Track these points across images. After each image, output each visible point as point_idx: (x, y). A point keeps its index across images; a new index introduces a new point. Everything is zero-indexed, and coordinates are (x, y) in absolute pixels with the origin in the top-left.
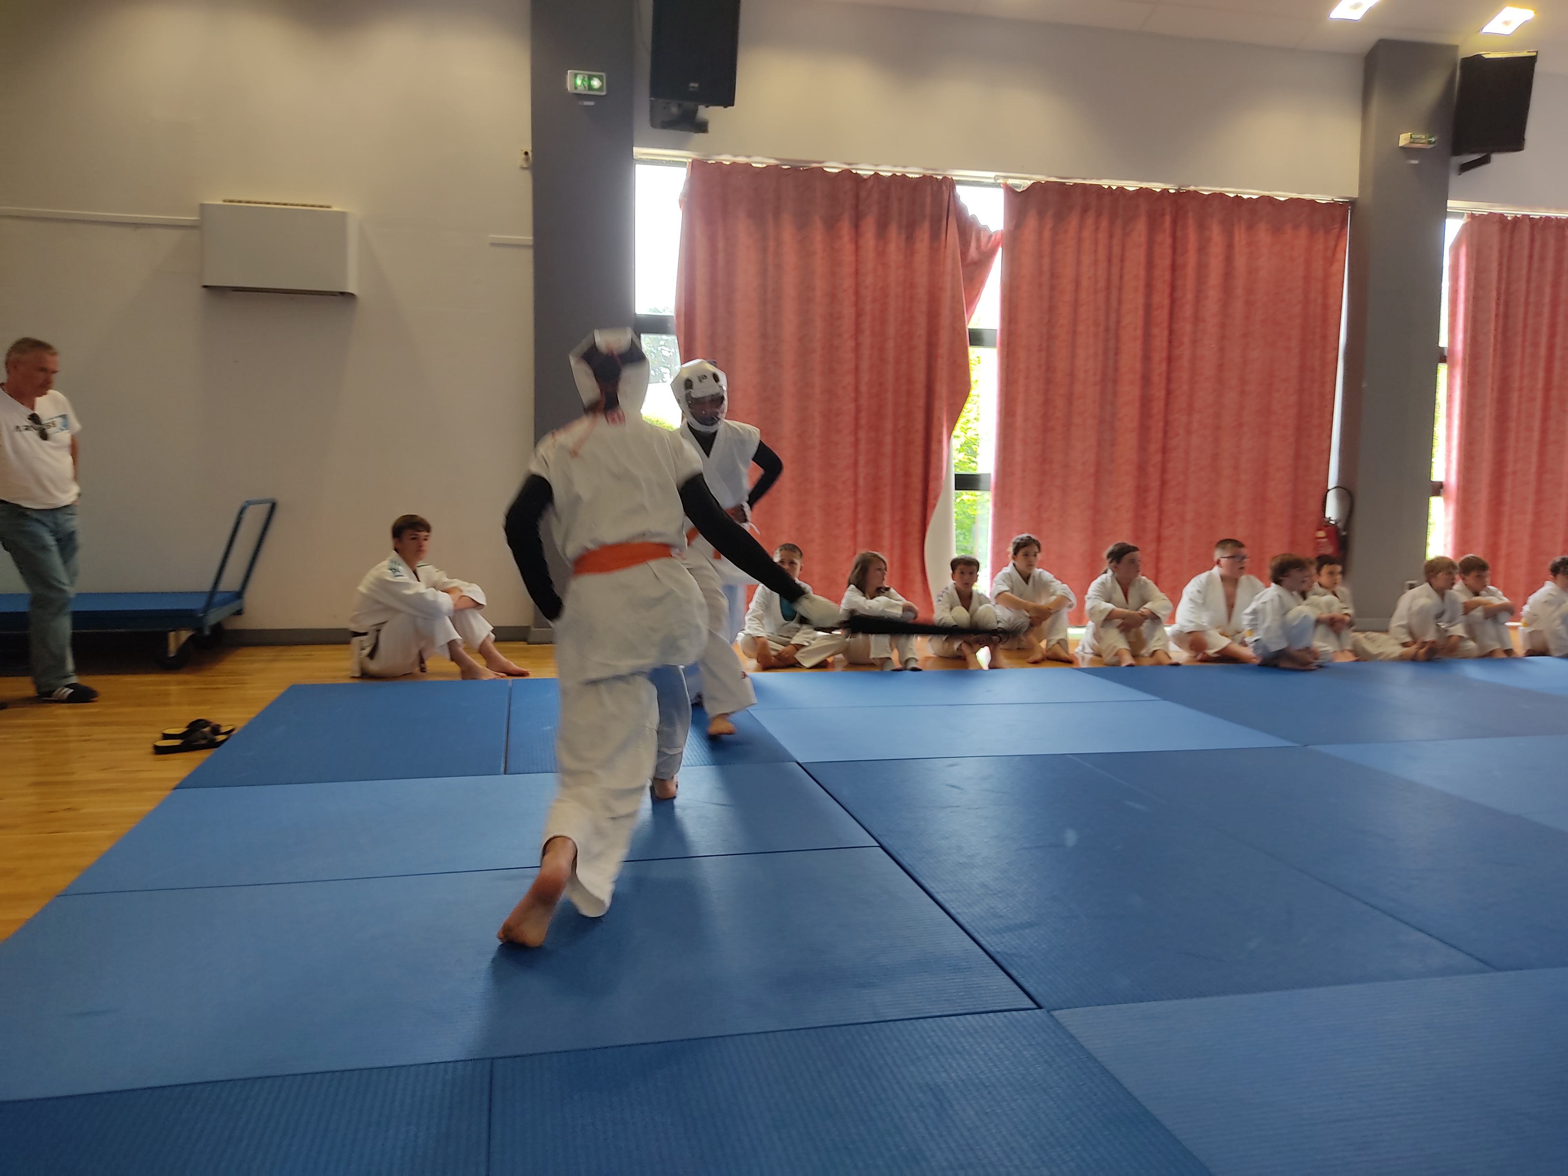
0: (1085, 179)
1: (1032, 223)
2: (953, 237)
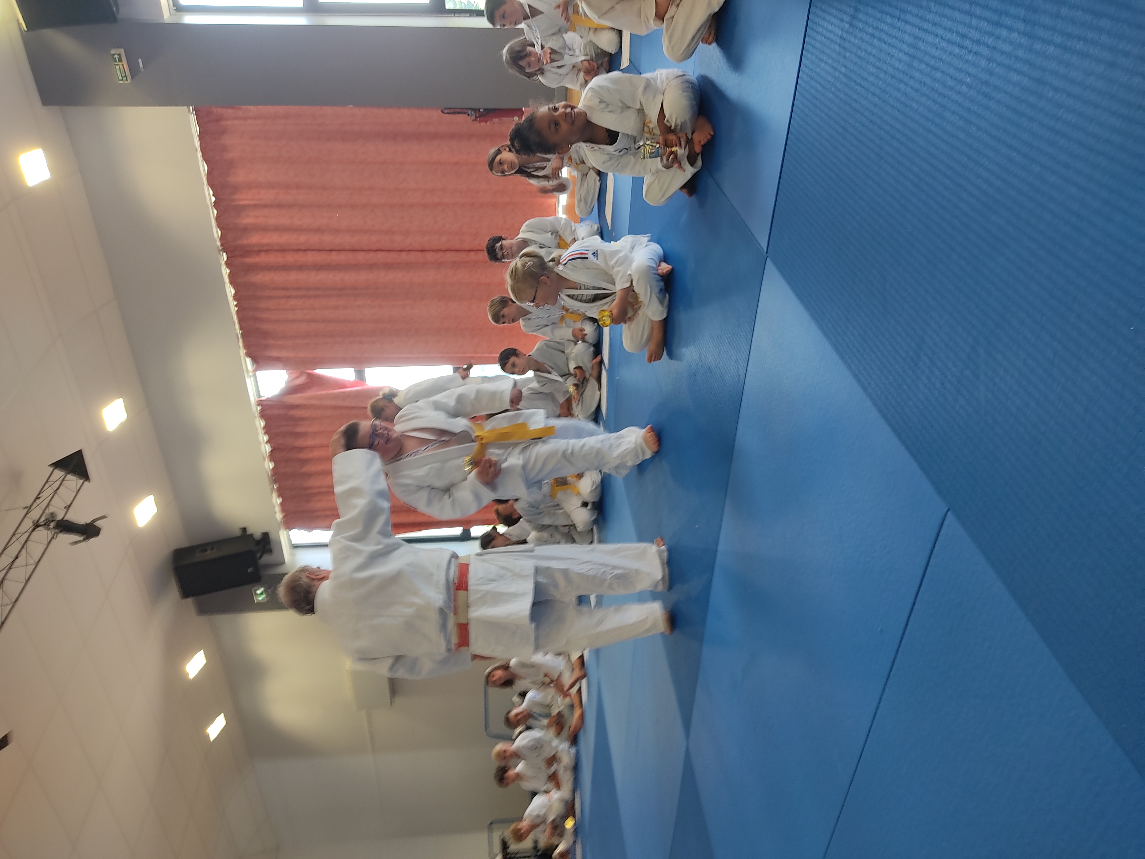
0: (234, 323)
1: (275, 353)
2: (296, 399)
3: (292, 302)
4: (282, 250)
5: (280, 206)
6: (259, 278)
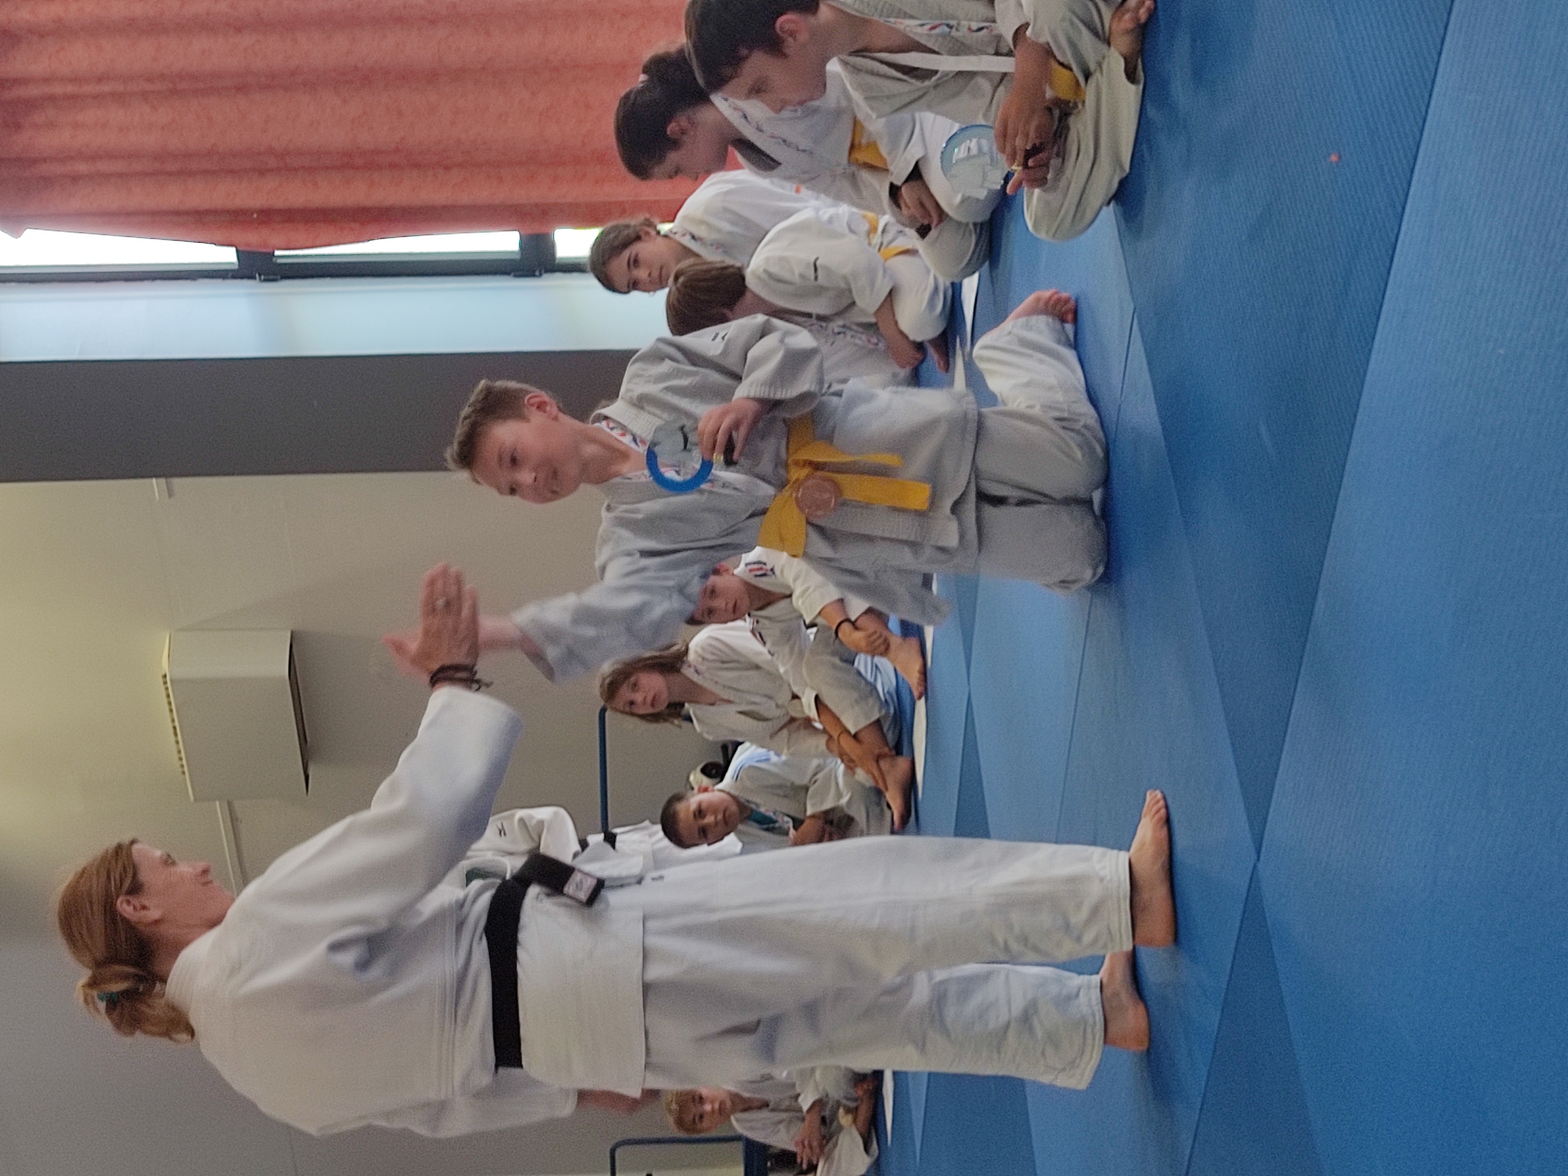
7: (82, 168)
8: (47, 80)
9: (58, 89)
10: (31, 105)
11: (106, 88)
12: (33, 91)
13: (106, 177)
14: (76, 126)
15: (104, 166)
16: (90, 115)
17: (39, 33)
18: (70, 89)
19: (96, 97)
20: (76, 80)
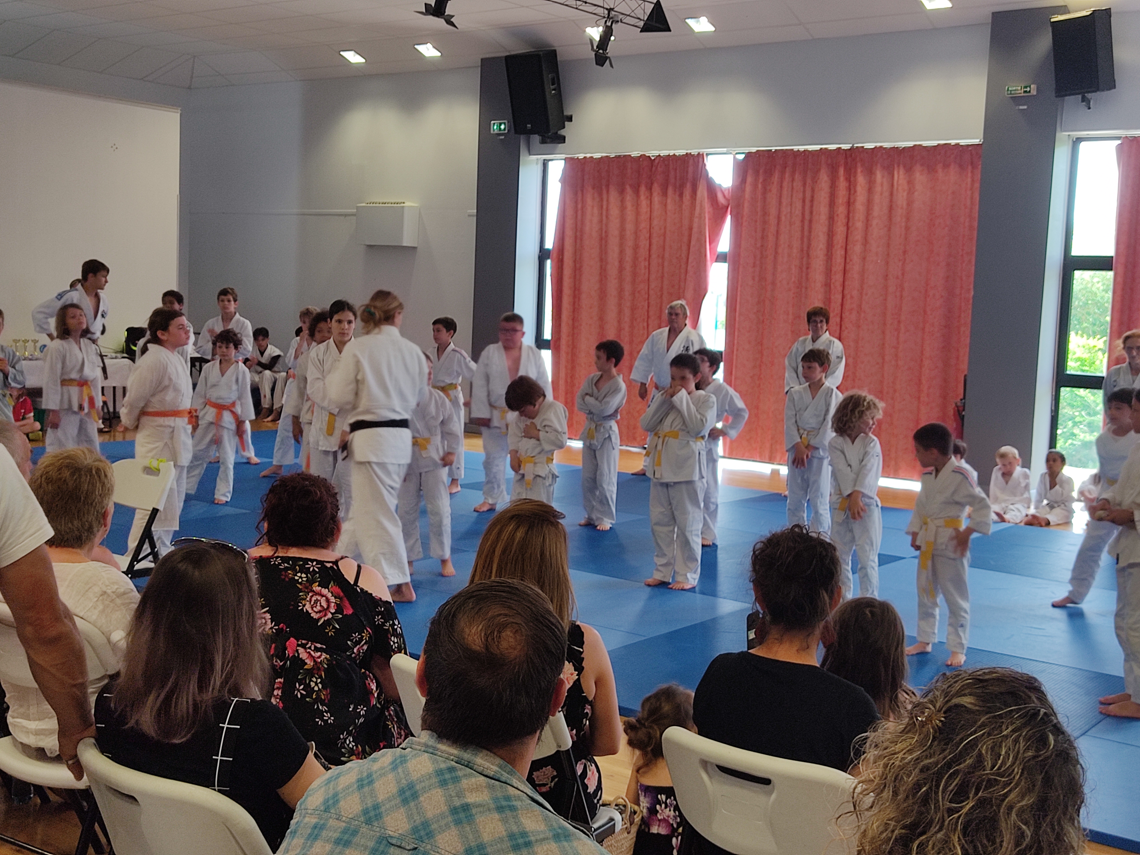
1: (749, 179)
2: (702, 192)
3: (798, 205)
4: (849, 204)
5: (891, 208)
6: (824, 178)
7: (580, 206)
8: (608, 201)
9: (605, 203)
10: (600, 195)
11: (604, 218)
12: (605, 196)
13: (576, 212)
14: (593, 207)
15: (579, 213)
16: (596, 211)
17: (622, 201)
18: (605, 207)
19: (602, 214)
20: (607, 210)
